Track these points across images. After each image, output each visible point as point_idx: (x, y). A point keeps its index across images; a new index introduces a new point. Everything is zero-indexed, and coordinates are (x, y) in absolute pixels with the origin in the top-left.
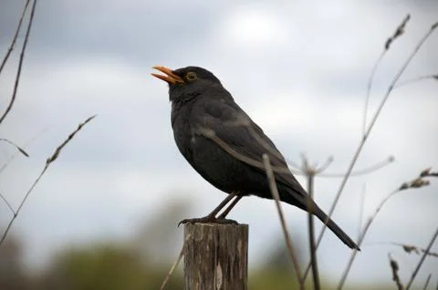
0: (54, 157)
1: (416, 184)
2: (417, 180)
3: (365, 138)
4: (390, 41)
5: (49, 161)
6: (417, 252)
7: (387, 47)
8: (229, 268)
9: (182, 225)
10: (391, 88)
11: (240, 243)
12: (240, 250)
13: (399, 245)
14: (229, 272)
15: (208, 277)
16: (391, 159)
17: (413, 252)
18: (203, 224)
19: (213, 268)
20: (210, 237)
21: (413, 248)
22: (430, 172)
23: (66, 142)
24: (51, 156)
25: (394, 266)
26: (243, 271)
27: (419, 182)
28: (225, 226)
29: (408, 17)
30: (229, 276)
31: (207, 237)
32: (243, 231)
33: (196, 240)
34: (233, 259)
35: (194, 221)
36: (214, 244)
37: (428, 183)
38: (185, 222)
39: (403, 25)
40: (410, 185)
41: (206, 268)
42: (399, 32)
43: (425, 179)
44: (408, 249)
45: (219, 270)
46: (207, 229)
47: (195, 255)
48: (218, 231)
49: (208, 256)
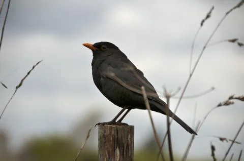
0: (20, 85)
1: (227, 104)
2: (227, 101)
3: (191, 75)
4: (203, 21)
5: (17, 88)
6: (227, 141)
7: (202, 24)
8: (123, 150)
9: (97, 126)
10: (205, 47)
11: (129, 136)
12: (129, 140)
13: (217, 137)
14: (123, 152)
15: (111, 155)
16: (213, 89)
17: (225, 141)
18: (109, 126)
19: (114, 150)
20: (113, 132)
21: (225, 139)
22: (234, 97)
23: (26, 76)
24: (18, 85)
25: (213, 148)
26: (131, 151)
27: (228, 103)
28: (121, 127)
29: (213, 8)
30: (123, 154)
31: (111, 132)
32: (131, 129)
33: (105, 134)
34: (126, 145)
35: (104, 124)
36: (115, 137)
37: (233, 103)
38: (99, 124)
39: (210, 12)
40: (223, 104)
41: (111, 150)
42: (208, 16)
43: (232, 101)
44: (222, 139)
45: (118, 151)
46: (111, 128)
47: (105, 142)
48: (117, 129)
49: (111, 143)
